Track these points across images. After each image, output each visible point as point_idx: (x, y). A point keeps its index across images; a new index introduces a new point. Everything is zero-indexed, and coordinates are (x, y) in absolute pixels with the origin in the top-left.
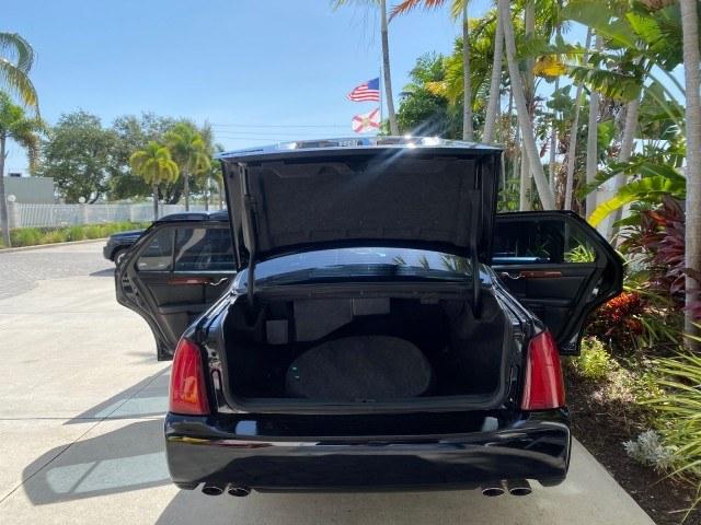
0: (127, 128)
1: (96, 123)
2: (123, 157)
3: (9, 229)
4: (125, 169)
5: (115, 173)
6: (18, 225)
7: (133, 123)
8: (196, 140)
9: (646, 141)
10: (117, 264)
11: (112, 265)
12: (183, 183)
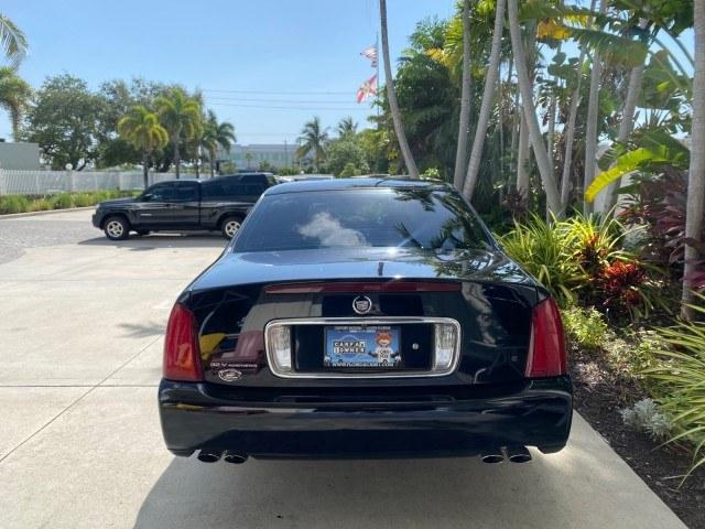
0: (114, 92)
1: (82, 86)
2: (111, 123)
4: (114, 135)
5: (102, 139)
6: (3, 192)
7: (121, 87)
8: (188, 106)
9: (649, 111)
10: (106, 232)
11: (102, 233)
12: (173, 151)
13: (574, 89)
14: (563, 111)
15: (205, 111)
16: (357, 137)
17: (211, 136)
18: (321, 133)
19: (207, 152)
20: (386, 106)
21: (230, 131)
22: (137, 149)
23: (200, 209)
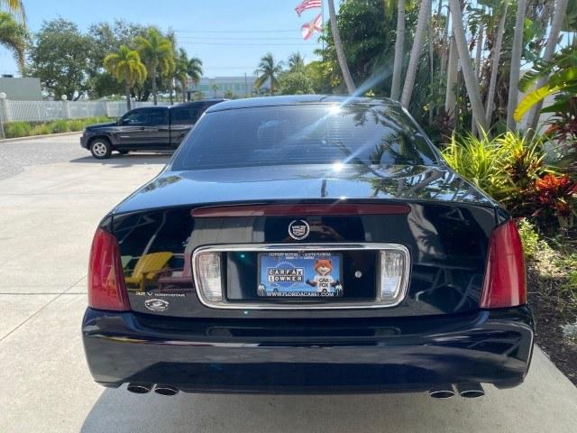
0: (101, 33)
1: (74, 29)
2: (99, 60)
3: (2, 122)
4: (102, 71)
5: (93, 74)
6: (10, 119)
7: (107, 29)
8: (162, 44)
9: (572, 34)
10: (92, 152)
11: (89, 153)
12: (151, 83)
13: (501, 17)
14: (489, 37)
15: (177, 48)
16: (306, 68)
17: (183, 70)
18: (275, 65)
19: (179, 83)
20: (330, 39)
21: (199, 65)
22: (120, 82)
23: (170, 131)
